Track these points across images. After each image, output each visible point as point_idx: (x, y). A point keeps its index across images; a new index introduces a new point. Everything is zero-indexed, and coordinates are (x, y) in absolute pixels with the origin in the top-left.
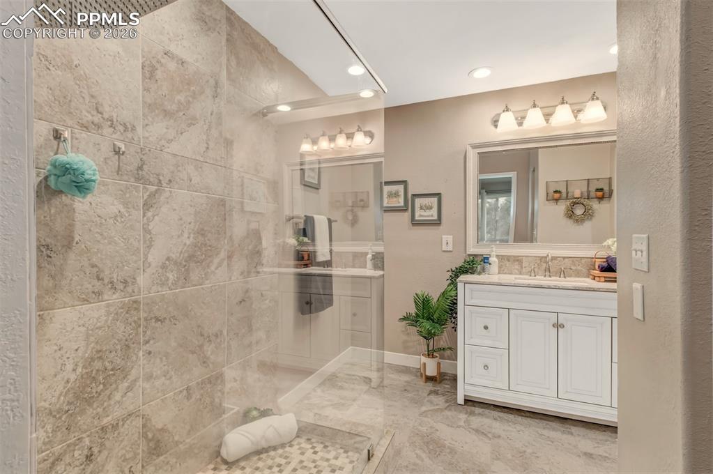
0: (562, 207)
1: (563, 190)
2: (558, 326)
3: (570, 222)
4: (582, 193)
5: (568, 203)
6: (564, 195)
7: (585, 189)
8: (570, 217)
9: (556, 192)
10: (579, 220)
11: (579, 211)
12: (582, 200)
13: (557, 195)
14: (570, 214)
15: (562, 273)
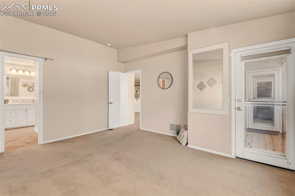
0: (26, 88)
1: (27, 84)
2: (26, 111)
3: (29, 92)
4: (32, 86)
5: (28, 87)
6: (27, 86)
7: (32, 85)
8: (29, 91)
9: (25, 84)
10: (31, 91)
11: (31, 89)
12: (32, 87)
13: (25, 85)
14: (29, 90)
15: (27, 102)
